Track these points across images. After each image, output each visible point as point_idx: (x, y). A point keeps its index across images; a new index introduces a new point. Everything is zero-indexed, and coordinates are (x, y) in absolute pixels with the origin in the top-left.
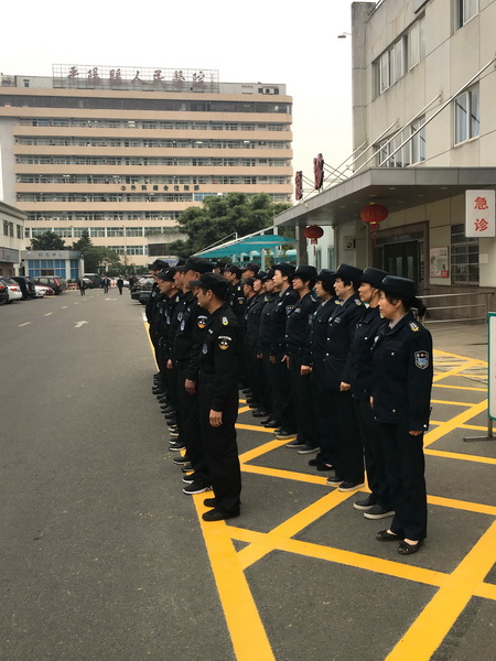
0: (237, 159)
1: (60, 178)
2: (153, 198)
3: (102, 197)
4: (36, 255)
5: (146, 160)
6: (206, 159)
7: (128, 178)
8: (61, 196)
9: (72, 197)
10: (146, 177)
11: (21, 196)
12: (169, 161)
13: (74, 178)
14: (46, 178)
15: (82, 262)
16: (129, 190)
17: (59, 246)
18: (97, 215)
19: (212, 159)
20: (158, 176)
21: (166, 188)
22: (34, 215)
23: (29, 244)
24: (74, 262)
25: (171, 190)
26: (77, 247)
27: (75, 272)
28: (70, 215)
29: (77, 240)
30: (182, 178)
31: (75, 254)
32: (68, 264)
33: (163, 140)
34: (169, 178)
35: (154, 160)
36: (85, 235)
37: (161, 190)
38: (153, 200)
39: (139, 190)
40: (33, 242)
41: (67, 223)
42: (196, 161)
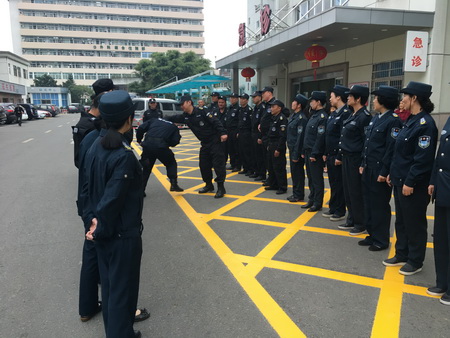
0: (169, 31)
1: (52, 39)
2: (114, 55)
3: (81, 53)
4: (37, 90)
5: (109, 29)
6: (149, 30)
7: (98, 41)
8: (53, 51)
9: (61, 52)
10: (110, 40)
11: (25, 50)
12: (125, 30)
13: (61, 39)
14: (42, 39)
15: (70, 95)
16: (98, 48)
17: (53, 84)
18: (78, 65)
19: (153, 30)
20: (117, 40)
21: (123, 48)
22: (35, 64)
23: (33, 83)
24: (64, 95)
25: (127, 49)
26: (65, 85)
27: (65, 102)
28: (59, 64)
29: (65, 81)
30: (134, 42)
31: (65, 90)
32: (60, 96)
33: (120, 16)
34: (125, 41)
35: (115, 29)
36: (71, 78)
37: (120, 49)
38: (115, 56)
39: (105, 49)
40: (35, 81)
41: (57, 70)
42: (143, 31)
